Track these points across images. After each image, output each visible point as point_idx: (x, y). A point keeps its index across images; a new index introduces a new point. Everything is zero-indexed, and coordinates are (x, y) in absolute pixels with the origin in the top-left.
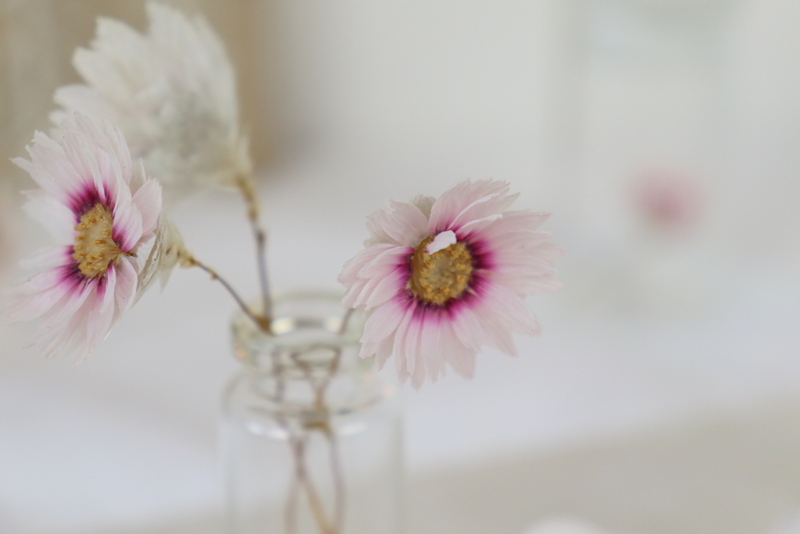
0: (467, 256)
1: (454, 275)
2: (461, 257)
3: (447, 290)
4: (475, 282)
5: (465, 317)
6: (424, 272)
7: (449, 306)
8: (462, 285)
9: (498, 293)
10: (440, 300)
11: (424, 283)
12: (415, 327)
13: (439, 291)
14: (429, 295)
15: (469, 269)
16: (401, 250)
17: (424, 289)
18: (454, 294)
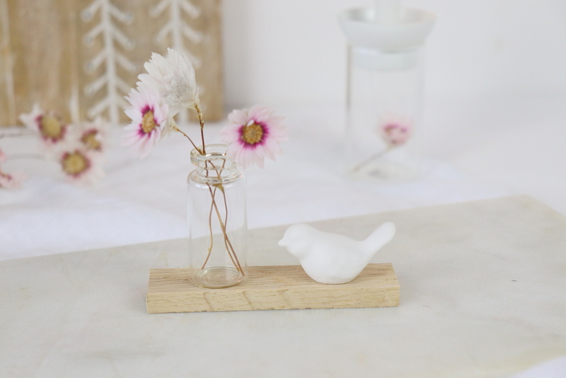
0: (261, 129)
1: (257, 135)
2: (258, 130)
3: (254, 140)
4: (263, 137)
5: (259, 148)
6: (247, 134)
7: (255, 145)
8: (259, 138)
9: (269, 141)
10: (252, 143)
11: (247, 137)
12: (244, 150)
13: (251, 140)
14: (248, 141)
15: (261, 133)
16: (239, 126)
17: (246, 139)
18: (257, 141)
